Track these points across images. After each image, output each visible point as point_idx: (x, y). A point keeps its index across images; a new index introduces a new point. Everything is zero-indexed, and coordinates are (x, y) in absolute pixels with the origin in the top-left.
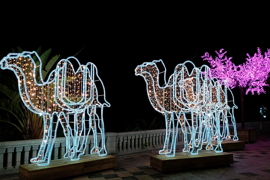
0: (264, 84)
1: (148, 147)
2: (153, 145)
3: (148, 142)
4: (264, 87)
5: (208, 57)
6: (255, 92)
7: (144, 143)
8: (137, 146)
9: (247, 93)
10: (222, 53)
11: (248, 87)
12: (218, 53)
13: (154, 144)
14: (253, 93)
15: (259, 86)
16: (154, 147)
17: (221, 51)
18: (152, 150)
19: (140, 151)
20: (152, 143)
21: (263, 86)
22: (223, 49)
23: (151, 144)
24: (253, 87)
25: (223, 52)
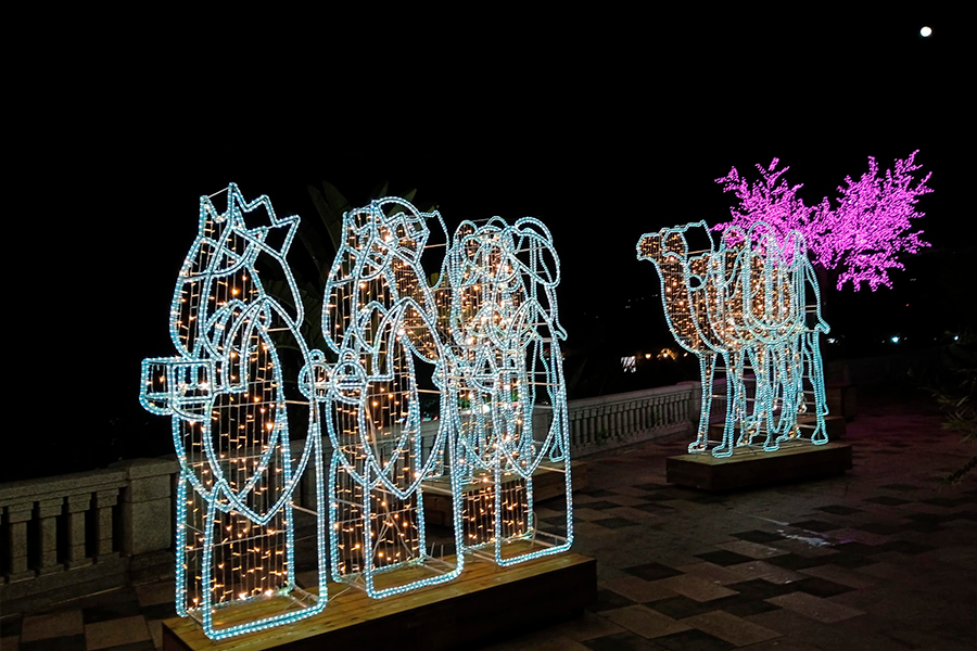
0: (892, 264)
1: (609, 440)
2: (617, 434)
3: (606, 427)
4: (890, 271)
5: (736, 183)
6: (864, 284)
7: (599, 429)
8: (586, 438)
9: (839, 287)
10: (775, 171)
11: (843, 269)
12: (763, 172)
13: (620, 431)
14: (858, 287)
15: (877, 267)
16: (620, 439)
17: (772, 167)
18: (616, 448)
19: (595, 451)
20: (616, 428)
21: (886, 269)
22: (778, 160)
23: (613, 434)
24: (857, 270)
25: (778, 168)
